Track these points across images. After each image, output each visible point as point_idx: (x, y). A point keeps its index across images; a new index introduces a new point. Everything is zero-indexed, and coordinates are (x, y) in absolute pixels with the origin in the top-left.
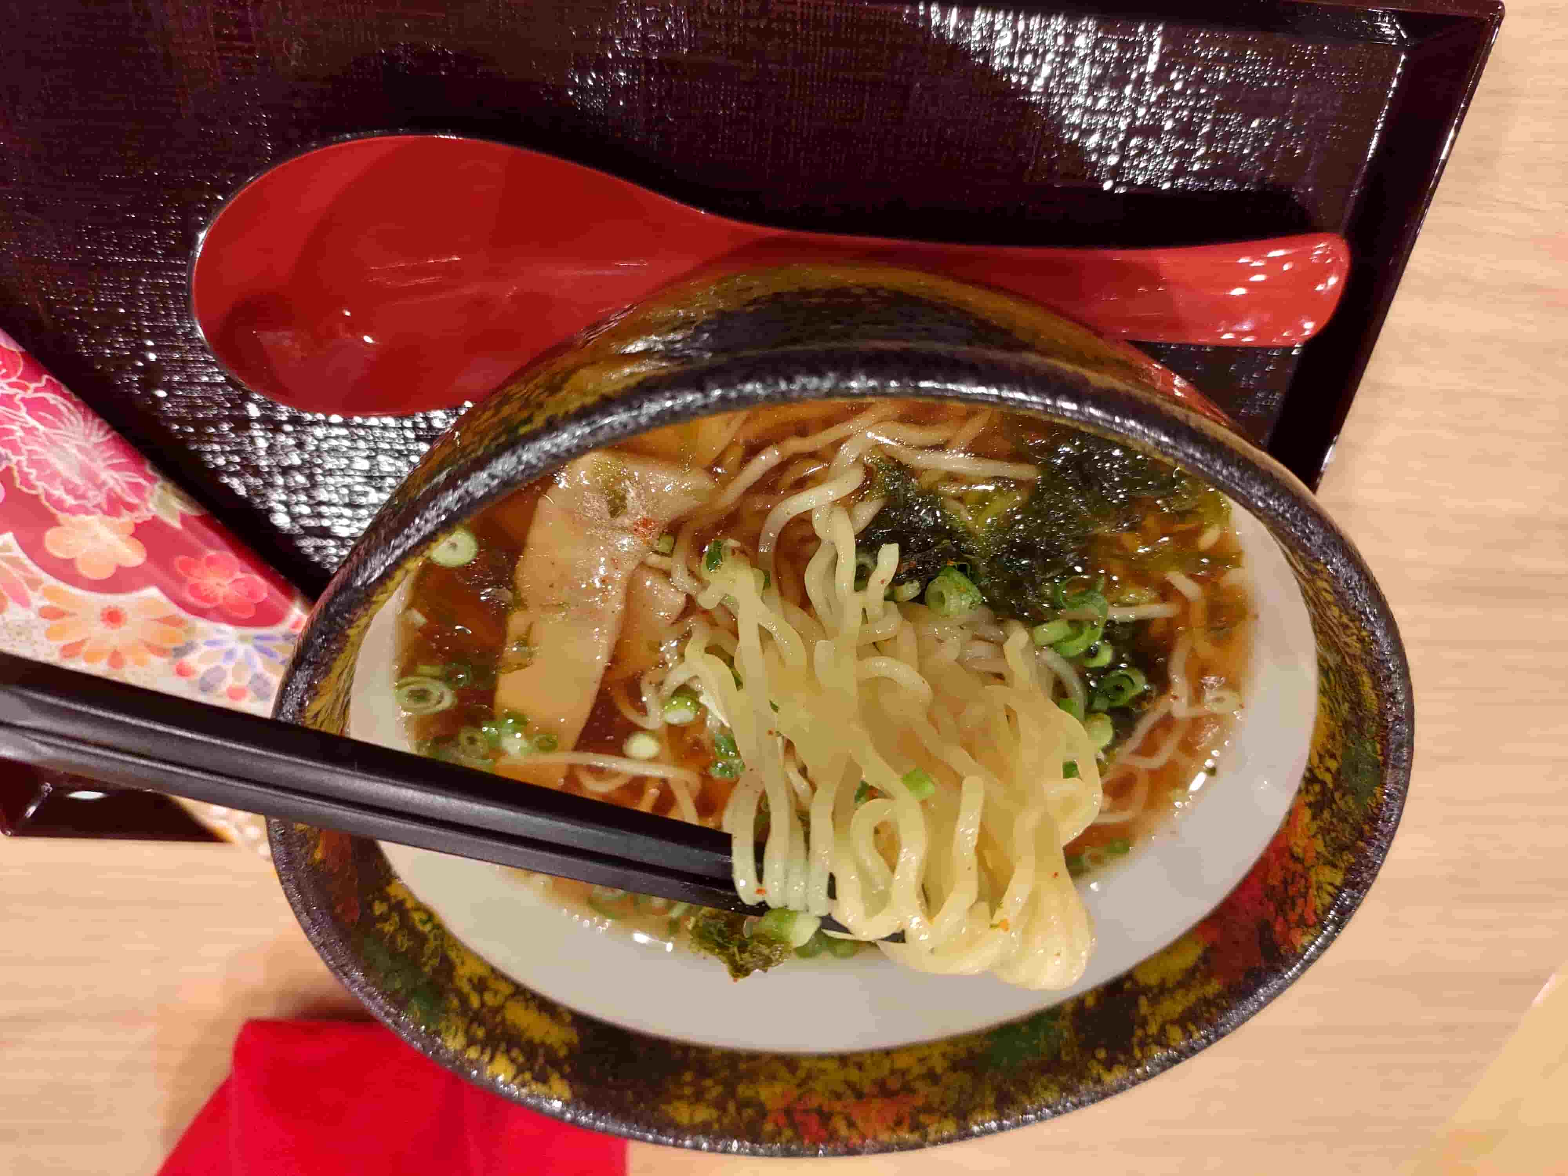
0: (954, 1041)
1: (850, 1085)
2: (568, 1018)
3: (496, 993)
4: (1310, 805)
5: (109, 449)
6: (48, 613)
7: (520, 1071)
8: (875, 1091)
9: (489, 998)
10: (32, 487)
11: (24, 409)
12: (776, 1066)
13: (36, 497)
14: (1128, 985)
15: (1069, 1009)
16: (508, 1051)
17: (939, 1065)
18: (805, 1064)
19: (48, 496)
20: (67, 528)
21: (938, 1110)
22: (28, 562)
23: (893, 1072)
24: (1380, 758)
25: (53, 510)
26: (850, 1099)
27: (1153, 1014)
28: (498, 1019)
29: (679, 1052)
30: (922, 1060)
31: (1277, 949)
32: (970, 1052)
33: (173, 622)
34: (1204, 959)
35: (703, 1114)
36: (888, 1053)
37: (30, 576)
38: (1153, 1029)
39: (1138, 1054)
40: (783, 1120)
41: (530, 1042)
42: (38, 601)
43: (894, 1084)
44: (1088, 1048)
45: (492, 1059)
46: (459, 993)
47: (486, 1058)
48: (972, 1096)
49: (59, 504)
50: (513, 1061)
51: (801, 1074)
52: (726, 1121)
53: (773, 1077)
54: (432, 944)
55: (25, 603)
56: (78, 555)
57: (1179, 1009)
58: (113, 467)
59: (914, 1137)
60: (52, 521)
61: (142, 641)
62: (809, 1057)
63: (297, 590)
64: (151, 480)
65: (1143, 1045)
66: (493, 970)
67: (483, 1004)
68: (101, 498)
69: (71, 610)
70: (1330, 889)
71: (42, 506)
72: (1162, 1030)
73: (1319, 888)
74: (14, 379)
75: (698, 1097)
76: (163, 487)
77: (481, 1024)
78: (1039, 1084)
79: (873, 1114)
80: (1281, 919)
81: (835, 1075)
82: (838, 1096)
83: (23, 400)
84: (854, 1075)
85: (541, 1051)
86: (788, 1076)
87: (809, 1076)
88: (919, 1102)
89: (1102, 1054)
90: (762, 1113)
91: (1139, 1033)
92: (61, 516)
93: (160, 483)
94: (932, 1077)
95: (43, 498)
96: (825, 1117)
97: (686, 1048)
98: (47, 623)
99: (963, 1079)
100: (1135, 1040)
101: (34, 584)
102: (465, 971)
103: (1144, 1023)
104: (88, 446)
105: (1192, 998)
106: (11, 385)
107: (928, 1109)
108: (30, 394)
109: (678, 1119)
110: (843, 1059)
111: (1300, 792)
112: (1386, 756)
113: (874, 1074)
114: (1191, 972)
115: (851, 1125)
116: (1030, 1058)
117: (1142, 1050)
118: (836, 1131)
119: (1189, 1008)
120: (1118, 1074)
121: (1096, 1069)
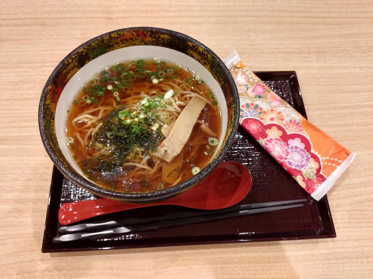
0: (113, 50)
1: (133, 40)
2: (189, 54)
3: (203, 62)
4: (53, 113)
5: (270, 151)
6: (282, 119)
7: (197, 48)
8: (128, 40)
9: (204, 61)
10: (284, 143)
11: (283, 157)
12: (149, 44)
13: (283, 141)
14: (80, 67)
15: (91, 60)
16: (200, 52)
17: (116, 45)
18: (143, 44)
19: (281, 142)
20: (278, 136)
21: (115, 38)
22: (285, 129)
23: (125, 43)
24: (46, 131)
25: (280, 139)
26: (133, 38)
27: (74, 63)
28: (202, 57)
29: (168, 46)
30: (119, 46)
31: (54, 84)
32: (109, 48)
33: (262, 119)
34: (66, 76)
35: (162, 36)
36: (126, 46)
37: (285, 127)
38: (74, 61)
39: (77, 55)
40: (146, 35)
41: (196, 52)
42: (284, 122)
43: (124, 41)
44: (87, 54)
45: (203, 51)
46: (209, 64)
47: (204, 52)
48: (109, 41)
49: (279, 140)
50: (199, 50)
51: (143, 42)
52: (158, 35)
53: (149, 41)
54: (214, 73)
55: (287, 121)
56: (277, 131)
57: (70, 66)
58: (270, 148)
59: (120, 33)
60: (281, 137)
61: (267, 115)
62: (142, 45)
63: (241, 126)
64: (264, 146)
65: (76, 57)
66: (203, 65)
67: (205, 61)
68: (272, 142)
69: (279, 120)
70: (47, 100)
71: (282, 140)
72: (73, 61)
73: (49, 99)
74: (284, 162)
75: (163, 39)
76: (262, 145)
77: (205, 58)
78: (96, 45)
79: (128, 36)
80: (54, 89)
81: (136, 42)
82: (136, 39)
83: (283, 159)
84: (133, 42)
85: (194, 50)
86: (146, 42)
87: (142, 42)
88: (119, 39)
89: (84, 53)
90: (151, 36)
91: (77, 59)
92: (279, 138)
93: (262, 146)
94: (117, 43)
95: (282, 141)
96: (138, 35)
97: (166, 47)
98: (283, 118)
99: (110, 44)
100: (78, 57)
101: (285, 125)
102: (208, 67)
103: (76, 61)
104: (274, 152)
105: (68, 68)
106: (285, 162)
107: (117, 38)
108: (282, 160)
109: (167, 36)
110: (135, 45)
111: (55, 115)
112: (45, 131)
113: (129, 43)
114: (68, 73)
115: (133, 34)
116: (98, 49)
117: (76, 56)
118: (136, 33)
119: (68, 66)
120: (80, 51)
121: (85, 51)
